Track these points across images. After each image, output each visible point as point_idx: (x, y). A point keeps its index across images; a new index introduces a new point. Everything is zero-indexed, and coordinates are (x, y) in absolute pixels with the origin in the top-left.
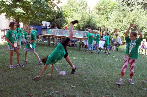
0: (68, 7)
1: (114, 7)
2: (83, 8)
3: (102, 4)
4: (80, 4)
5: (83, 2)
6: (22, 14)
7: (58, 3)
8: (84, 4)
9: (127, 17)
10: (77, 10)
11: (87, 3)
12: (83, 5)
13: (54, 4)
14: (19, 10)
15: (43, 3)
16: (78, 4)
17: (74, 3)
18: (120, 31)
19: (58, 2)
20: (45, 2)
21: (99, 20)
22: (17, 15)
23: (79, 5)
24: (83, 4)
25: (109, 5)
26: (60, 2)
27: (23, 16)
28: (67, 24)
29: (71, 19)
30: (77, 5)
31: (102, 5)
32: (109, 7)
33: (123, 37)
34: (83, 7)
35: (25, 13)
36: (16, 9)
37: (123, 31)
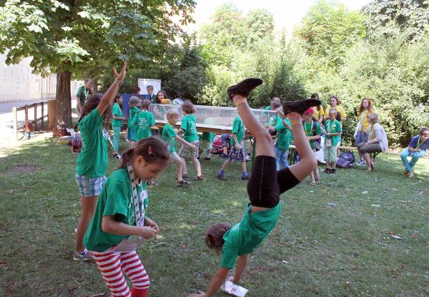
0: (217, 32)
1: (354, 29)
2: (261, 34)
3: (318, 21)
4: (253, 22)
5: (260, 17)
6: (78, 59)
7: (184, 22)
8: (263, 23)
9: (400, 61)
10: (245, 42)
11: (271, 20)
12: (261, 25)
13: (172, 25)
14: (70, 48)
15: (141, 22)
16: (246, 23)
17: (235, 21)
18: (377, 104)
19: (184, 18)
20: (147, 20)
21: (310, 70)
22: (64, 62)
23: (250, 26)
24: (259, 21)
25: (340, 23)
26: (189, 21)
27: (79, 63)
28: (215, 84)
29: (227, 68)
30: (242, 26)
31: (319, 24)
32: (340, 30)
33: (388, 124)
34: (262, 31)
35: (88, 54)
36: (60, 44)
37: (388, 105)
